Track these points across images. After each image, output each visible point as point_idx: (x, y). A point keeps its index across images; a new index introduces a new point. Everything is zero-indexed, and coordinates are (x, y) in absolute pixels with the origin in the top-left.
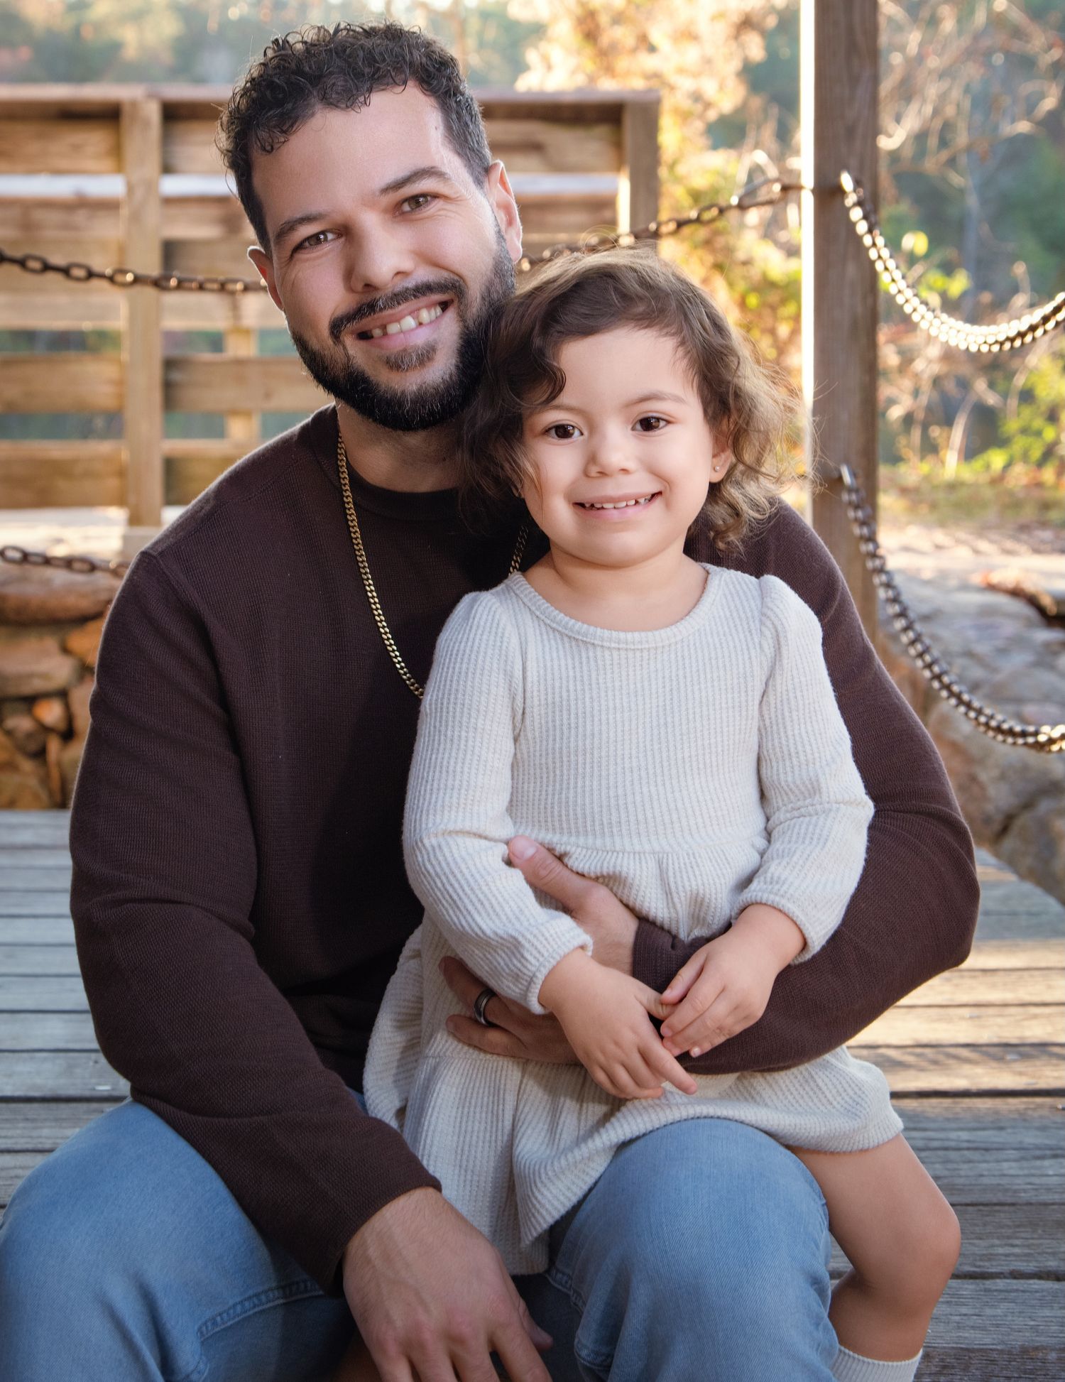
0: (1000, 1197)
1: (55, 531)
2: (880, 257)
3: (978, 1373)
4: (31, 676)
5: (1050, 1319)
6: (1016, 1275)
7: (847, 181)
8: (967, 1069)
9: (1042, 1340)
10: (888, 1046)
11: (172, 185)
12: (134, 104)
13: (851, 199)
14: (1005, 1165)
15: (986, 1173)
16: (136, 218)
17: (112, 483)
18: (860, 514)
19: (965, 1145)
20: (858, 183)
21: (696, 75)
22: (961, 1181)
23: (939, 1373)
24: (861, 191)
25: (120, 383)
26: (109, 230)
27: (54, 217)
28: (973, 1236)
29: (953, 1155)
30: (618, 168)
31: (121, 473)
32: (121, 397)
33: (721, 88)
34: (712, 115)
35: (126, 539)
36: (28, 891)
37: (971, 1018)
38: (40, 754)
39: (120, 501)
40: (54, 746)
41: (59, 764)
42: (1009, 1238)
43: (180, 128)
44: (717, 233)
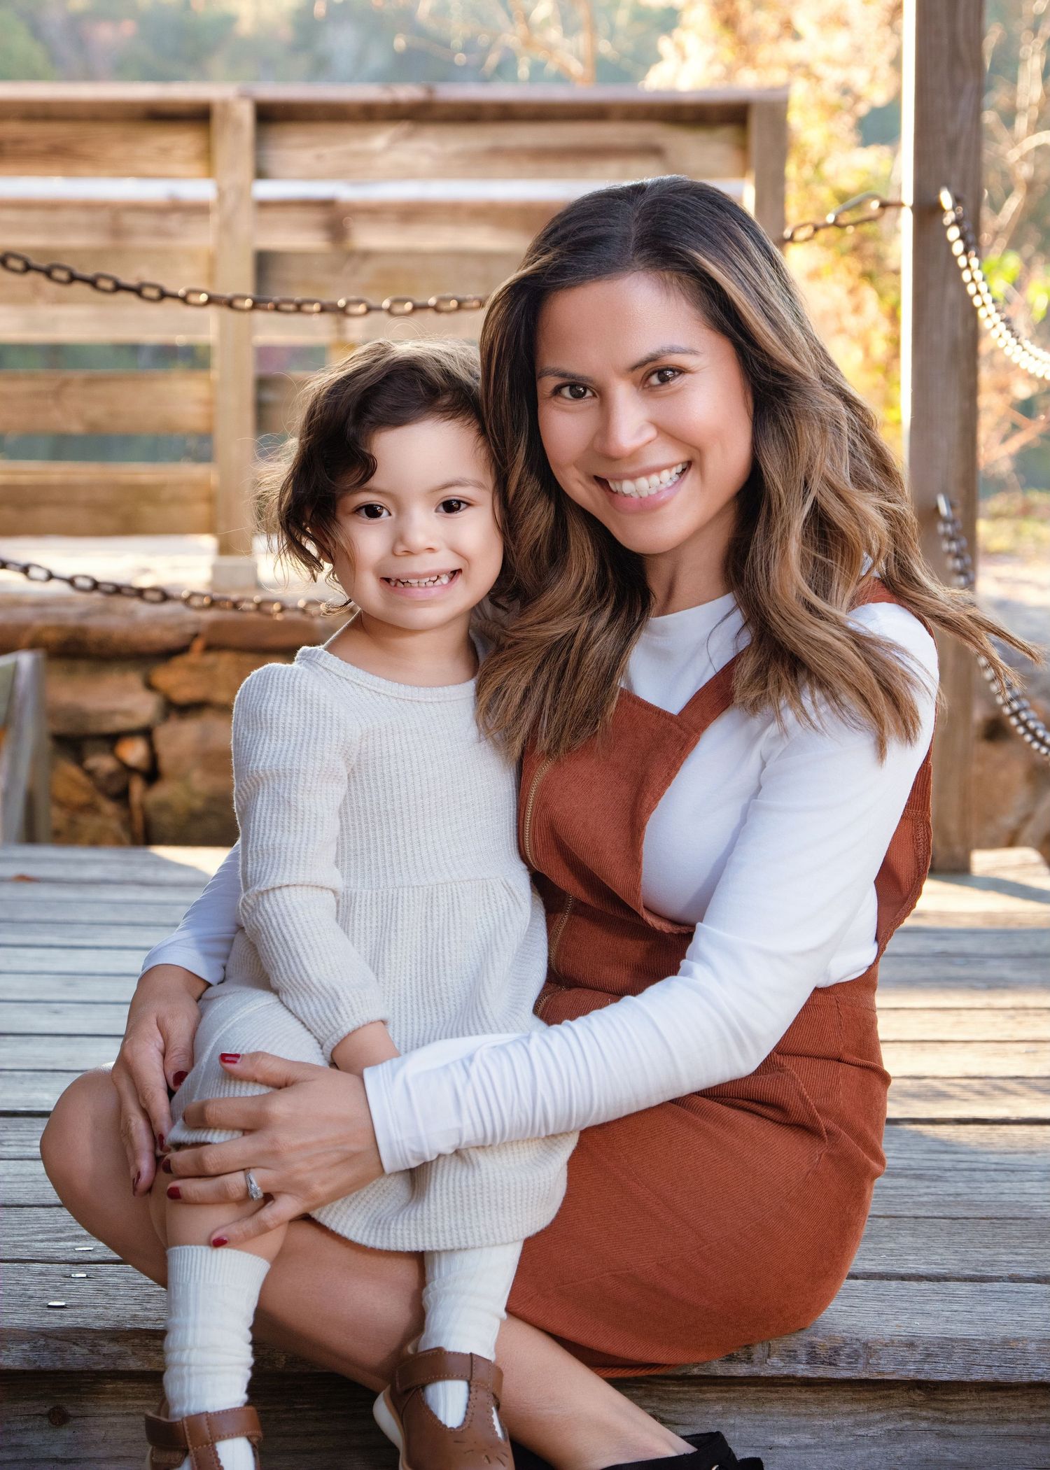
0: (1017, 1213)
1: (143, 561)
2: (973, 280)
3: (960, 1361)
4: (113, 713)
5: (1037, 1316)
6: (1014, 1279)
7: (946, 199)
8: (1011, 1100)
9: (1025, 1333)
10: (935, 1078)
11: (266, 190)
12: (225, 105)
13: (949, 218)
14: (1028, 1184)
15: (1007, 1191)
16: (226, 227)
17: (201, 509)
18: (954, 546)
19: (994, 1167)
20: (957, 200)
21: (846, 65)
22: (981, 1198)
23: (924, 1361)
24: (960, 209)
25: (210, 403)
26: (201, 237)
27: (147, 221)
28: (980, 1245)
29: (978, 1175)
30: (743, 173)
31: (211, 499)
32: (210, 417)
33: (873, 80)
34: (863, 109)
35: (215, 569)
36: (93, 924)
37: (1027, 1052)
38: (122, 797)
39: (210, 529)
40: (137, 787)
41: (142, 806)
42: (1015, 1247)
43: (275, 131)
44: (864, 238)
